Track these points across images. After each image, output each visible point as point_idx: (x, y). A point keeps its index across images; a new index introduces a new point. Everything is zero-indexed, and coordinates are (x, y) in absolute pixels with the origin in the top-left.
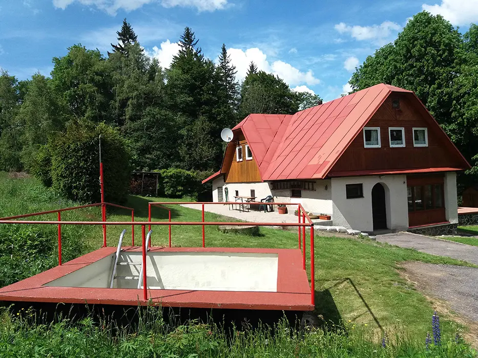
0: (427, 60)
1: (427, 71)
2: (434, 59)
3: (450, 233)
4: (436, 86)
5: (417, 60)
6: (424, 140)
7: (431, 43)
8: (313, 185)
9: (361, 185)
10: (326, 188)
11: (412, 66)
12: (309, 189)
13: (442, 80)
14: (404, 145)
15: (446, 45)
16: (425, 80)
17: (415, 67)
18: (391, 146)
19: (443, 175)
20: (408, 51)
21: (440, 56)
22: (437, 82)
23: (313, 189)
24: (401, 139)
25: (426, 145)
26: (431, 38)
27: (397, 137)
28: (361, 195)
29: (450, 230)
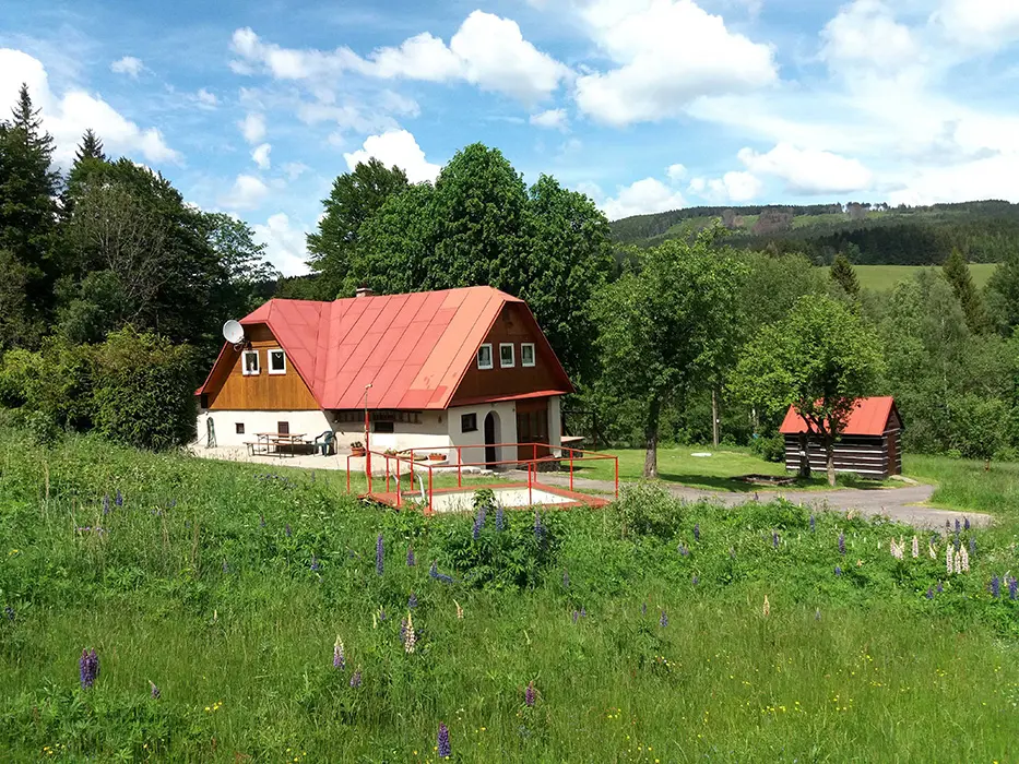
0: (488, 223)
1: (487, 238)
2: (496, 222)
3: (554, 469)
4: (498, 261)
5: (473, 220)
6: (531, 357)
7: (490, 197)
8: (416, 416)
9: (474, 415)
10: (440, 420)
11: (465, 229)
12: (409, 421)
13: (507, 255)
14: (512, 365)
15: (512, 203)
16: (484, 251)
17: (471, 229)
18: (502, 366)
19: (547, 398)
20: (460, 203)
21: (505, 218)
22: (500, 256)
23: (416, 422)
24: (511, 358)
25: (533, 364)
26: (492, 190)
27: (507, 355)
28: (474, 428)
29: (553, 466)
